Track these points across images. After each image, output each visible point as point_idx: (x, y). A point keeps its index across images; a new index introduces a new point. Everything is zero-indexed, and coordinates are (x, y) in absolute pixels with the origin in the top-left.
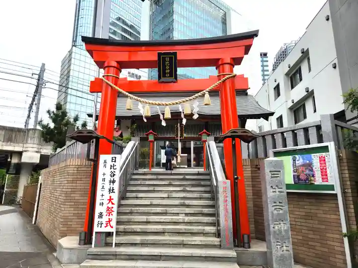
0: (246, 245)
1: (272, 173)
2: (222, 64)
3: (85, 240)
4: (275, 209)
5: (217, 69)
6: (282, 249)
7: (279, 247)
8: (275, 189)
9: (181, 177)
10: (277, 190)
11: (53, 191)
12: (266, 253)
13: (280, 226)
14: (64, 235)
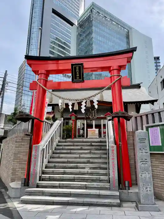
0: (127, 188)
1: (141, 140)
2: (113, 70)
3: (24, 183)
4: (142, 163)
5: (109, 72)
6: (147, 189)
7: (144, 188)
8: (142, 150)
9: (89, 144)
10: (144, 151)
11: (8, 153)
12: (137, 193)
13: (145, 175)
14: (13, 180)
